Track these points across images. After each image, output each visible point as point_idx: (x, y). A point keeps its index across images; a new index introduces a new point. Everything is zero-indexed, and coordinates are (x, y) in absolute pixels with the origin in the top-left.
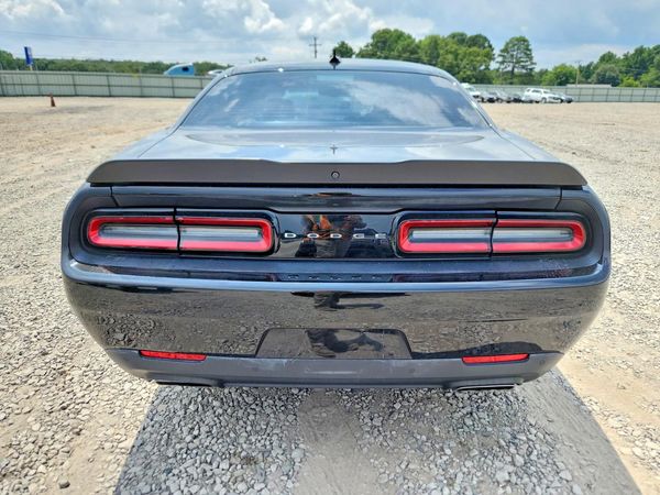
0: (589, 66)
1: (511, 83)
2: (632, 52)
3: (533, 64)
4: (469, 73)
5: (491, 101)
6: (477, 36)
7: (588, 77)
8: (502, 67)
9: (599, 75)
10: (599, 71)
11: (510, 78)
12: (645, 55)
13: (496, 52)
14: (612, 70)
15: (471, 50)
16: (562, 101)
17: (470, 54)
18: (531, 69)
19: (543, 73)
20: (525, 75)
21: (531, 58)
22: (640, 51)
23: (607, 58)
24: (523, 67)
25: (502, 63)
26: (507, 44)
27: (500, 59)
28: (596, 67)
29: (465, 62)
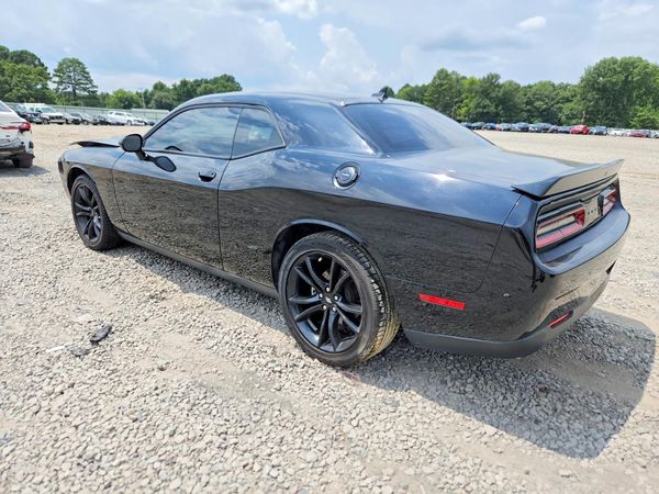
0: (146, 92)
1: (76, 105)
2: (178, 83)
3: (93, 86)
4: (24, 91)
5: (76, 122)
6: (22, 52)
7: (147, 103)
8: (61, 87)
9: (156, 100)
10: (156, 97)
11: (73, 100)
12: (189, 86)
13: (51, 71)
14: (166, 97)
15: (20, 66)
16: (146, 124)
17: (20, 71)
18: (94, 92)
19: (105, 96)
20: (88, 97)
21: (91, 81)
22: (184, 83)
23: (159, 87)
24: (85, 89)
25: (60, 83)
26: (61, 65)
27: (57, 79)
28: (152, 94)
29: (15, 80)
